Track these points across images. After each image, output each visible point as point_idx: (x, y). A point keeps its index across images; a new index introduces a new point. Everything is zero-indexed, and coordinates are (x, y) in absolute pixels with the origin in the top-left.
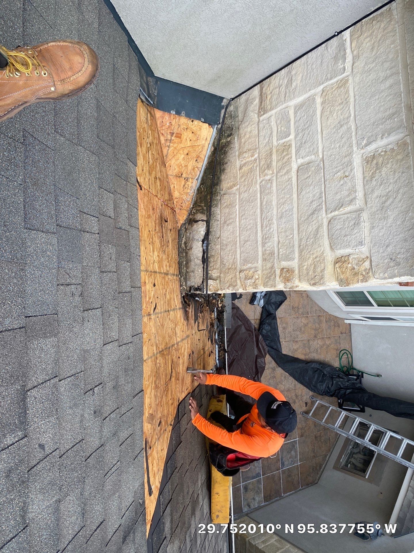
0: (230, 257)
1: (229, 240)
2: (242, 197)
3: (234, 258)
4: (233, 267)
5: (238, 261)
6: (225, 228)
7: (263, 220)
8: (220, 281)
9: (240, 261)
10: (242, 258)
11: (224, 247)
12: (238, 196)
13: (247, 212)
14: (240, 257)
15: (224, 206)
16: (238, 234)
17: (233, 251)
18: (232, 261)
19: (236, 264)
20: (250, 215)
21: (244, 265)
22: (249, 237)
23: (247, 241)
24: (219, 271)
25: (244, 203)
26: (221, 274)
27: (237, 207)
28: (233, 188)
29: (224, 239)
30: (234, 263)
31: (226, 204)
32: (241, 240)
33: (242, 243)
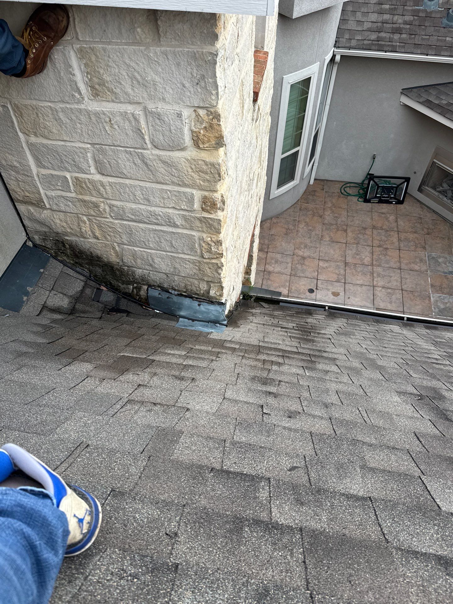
0: (187, 266)
1: (170, 264)
2: (126, 242)
3: (189, 261)
4: (197, 264)
5: (192, 257)
6: (157, 266)
7: (150, 221)
8: (211, 281)
9: (193, 256)
10: (189, 253)
11: (177, 271)
12: (125, 246)
13: (142, 239)
14: (188, 254)
15: (134, 263)
16: (164, 253)
17: (181, 262)
18: (191, 265)
19: (195, 261)
20: (145, 236)
21: (196, 252)
22: (168, 241)
23: (171, 243)
24: (201, 282)
25: (132, 239)
26: (204, 280)
27: (136, 249)
28: (116, 250)
29: (168, 269)
30: (194, 262)
31: (132, 261)
32: (170, 250)
33: (173, 250)
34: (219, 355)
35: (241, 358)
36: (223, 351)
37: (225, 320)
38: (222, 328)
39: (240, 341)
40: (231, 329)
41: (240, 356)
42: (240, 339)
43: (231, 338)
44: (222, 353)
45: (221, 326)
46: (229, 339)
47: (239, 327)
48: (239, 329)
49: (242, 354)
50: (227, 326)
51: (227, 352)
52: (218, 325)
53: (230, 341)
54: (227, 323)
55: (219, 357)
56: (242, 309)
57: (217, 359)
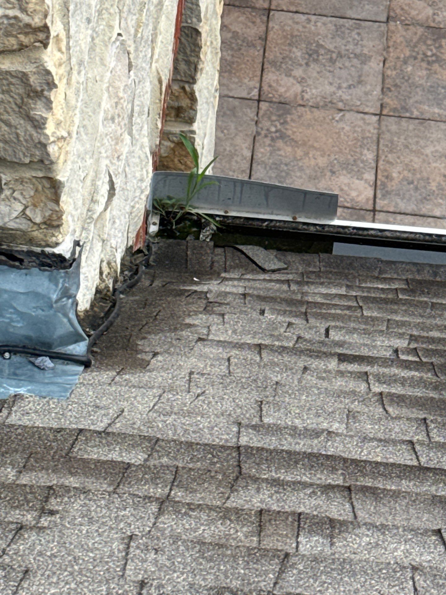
34: (54, 504)
35: (154, 508)
36: (73, 481)
37: (77, 339)
38: (65, 373)
39: (151, 433)
40: (106, 376)
41: (148, 498)
42: (149, 423)
43: (106, 421)
44: (68, 489)
45: (61, 367)
46: (100, 426)
47: (144, 365)
48: (146, 377)
49: (159, 492)
50: (87, 365)
51: (91, 483)
52: (47, 362)
53: (105, 433)
54: (90, 350)
55: (52, 513)
56: (157, 283)
57: (44, 522)
